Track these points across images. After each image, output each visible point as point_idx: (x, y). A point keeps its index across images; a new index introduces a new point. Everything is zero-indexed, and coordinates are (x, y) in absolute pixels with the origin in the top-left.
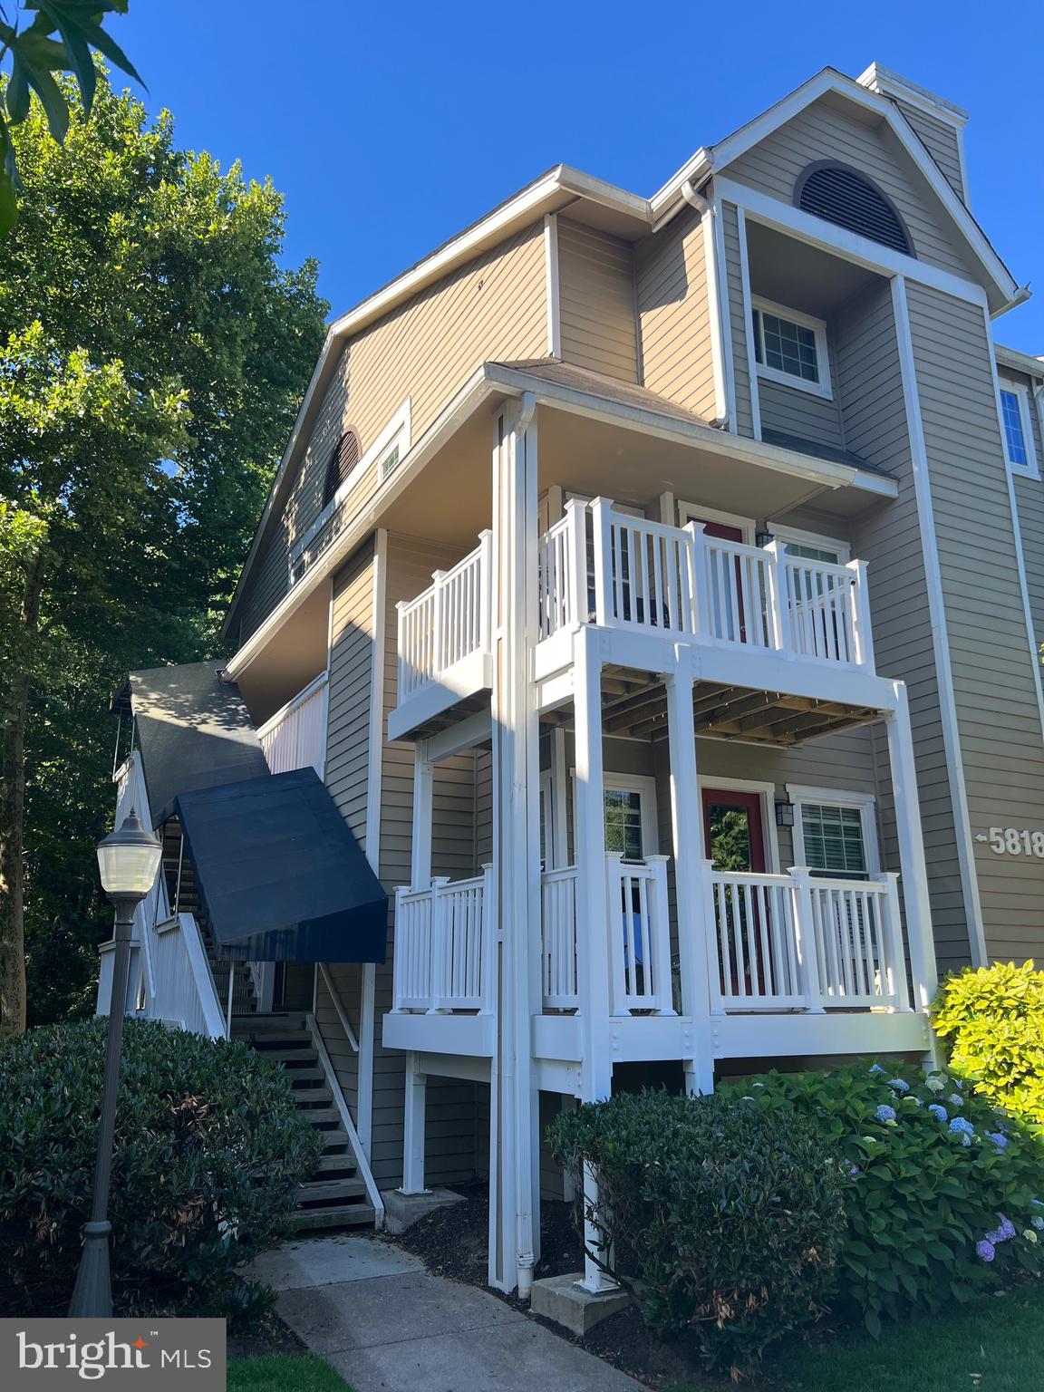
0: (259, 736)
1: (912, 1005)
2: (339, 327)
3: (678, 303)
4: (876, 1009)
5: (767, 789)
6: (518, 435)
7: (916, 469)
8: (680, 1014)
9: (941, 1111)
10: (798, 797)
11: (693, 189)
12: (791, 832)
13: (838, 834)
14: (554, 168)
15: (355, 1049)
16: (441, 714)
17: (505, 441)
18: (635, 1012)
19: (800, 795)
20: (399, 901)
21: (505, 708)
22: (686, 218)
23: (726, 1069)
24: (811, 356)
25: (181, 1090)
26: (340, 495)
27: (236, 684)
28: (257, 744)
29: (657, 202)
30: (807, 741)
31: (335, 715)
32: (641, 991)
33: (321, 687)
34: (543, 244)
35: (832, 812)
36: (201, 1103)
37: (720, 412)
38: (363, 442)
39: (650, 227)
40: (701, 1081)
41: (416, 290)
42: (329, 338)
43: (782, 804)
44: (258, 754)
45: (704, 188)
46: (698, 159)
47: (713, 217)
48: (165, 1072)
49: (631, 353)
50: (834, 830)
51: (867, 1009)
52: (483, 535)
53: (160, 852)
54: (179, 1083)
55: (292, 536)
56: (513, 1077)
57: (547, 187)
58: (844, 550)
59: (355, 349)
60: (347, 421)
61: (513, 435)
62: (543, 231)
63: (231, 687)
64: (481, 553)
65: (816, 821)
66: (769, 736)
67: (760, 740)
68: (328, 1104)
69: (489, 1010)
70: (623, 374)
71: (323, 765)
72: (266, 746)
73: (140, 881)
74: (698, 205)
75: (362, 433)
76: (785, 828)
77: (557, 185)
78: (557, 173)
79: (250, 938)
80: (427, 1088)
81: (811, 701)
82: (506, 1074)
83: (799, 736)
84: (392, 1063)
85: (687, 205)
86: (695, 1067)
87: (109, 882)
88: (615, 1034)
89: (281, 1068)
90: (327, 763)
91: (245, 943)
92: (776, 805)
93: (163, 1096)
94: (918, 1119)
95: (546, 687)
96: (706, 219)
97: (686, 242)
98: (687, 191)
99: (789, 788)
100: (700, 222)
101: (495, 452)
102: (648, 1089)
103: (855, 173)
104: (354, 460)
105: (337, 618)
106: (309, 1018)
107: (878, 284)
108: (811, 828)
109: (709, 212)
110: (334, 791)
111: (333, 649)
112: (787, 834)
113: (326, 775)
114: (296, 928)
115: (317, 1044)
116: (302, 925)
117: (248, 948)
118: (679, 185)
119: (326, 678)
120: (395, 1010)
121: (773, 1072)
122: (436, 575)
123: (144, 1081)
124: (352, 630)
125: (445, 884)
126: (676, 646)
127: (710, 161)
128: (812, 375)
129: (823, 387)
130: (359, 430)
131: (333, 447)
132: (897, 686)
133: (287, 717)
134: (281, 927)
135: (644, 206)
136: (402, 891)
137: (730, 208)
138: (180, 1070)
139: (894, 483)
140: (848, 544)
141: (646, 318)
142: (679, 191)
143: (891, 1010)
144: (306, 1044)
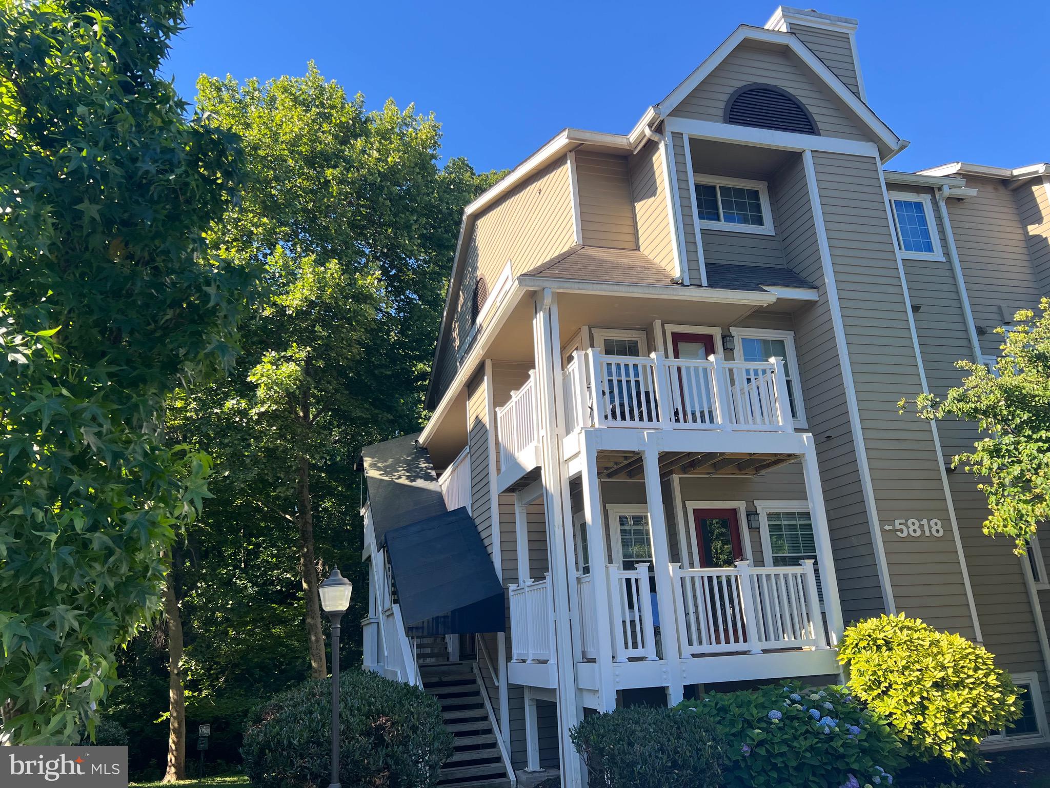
0: (440, 483)
1: (829, 644)
2: (470, 210)
3: (652, 199)
4: (806, 648)
5: (741, 506)
6: (544, 313)
7: (827, 281)
8: (661, 659)
9: (815, 713)
10: (763, 509)
11: (651, 130)
12: (759, 532)
13: (796, 529)
14: (564, 130)
15: (497, 684)
16: (520, 479)
17: (538, 316)
18: (631, 659)
19: (764, 507)
20: (511, 593)
21: (548, 480)
22: (650, 147)
23: (690, 691)
24: (758, 208)
25: (378, 714)
26: (479, 320)
27: (426, 449)
28: (438, 489)
29: (633, 137)
30: (763, 472)
31: (474, 474)
32: (635, 646)
33: (466, 456)
34: (567, 171)
35: (790, 515)
36: (387, 721)
37: (677, 273)
38: (489, 285)
39: (632, 151)
40: (675, 698)
41: (508, 190)
42: (464, 218)
43: (752, 514)
44: (439, 496)
45: (658, 128)
46: (650, 114)
47: (666, 145)
48: (370, 704)
49: (631, 230)
50: (793, 527)
51: (800, 649)
52: (531, 372)
53: (351, 588)
54: (376, 710)
55: (457, 343)
56: (566, 700)
57: (560, 142)
58: (788, 337)
59: (479, 223)
60: (478, 273)
61: (542, 313)
62: (566, 163)
63: (422, 451)
64: (530, 383)
65: (779, 523)
66: (737, 472)
67: (733, 474)
68: (485, 718)
69: (553, 661)
70: (626, 245)
71: (470, 506)
72: (444, 489)
73: (341, 604)
74: (656, 138)
75: (488, 280)
76: (755, 530)
77: (567, 141)
78: (566, 133)
79: (423, 622)
80: (537, 707)
81: (750, 454)
82: (562, 699)
83: (758, 469)
84: (517, 692)
85: (649, 140)
86: (671, 691)
87: (326, 606)
88: (617, 673)
89: (435, 699)
90: (472, 504)
91: (420, 625)
92: (747, 515)
93: (368, 718)
94: (797, 718)
95: (571, 464)
96: (662, 146)
97: (654, 158)
98: (648, 132)
99: (756, 503)
100: (658, 149)
101: (534, 321)
102: (635, 705)
103: (770, 89)
104: (485, 298)
105: (471, 412)
106: (475, 665)
107: (794, 158)
108: (773, 528)
109: (663, 142)
110: (477, 522)
111: (470, 432)
112: (757, 533)
113: (473, 512)
114: (450, 614)
115: (480, 681)
116: (453, 612)
117: (423, 628)
118: (641, 129)
119: (468, 450)
120: (514, 661)
121: (713, 693)
122: (512, 393)
123: (359, 709)
124: (478, 421)
125: (531, 583)
126: (645, 433)
127: (657, 114)
128: (759, 221)
129: (768, 228)
130: (486, 277)
131: (474, 287)
132: (806, 437)
133: (452, 472)
134: (441, 614)
135: (625, 140)
136: (512, 587)
137: (677, 136)
138: (378, 703)
139: (815, 291)
140: (792, 333)
141: (638, 206)
142: (643, 132)
143: (813, 649)
144: (474, 682)
